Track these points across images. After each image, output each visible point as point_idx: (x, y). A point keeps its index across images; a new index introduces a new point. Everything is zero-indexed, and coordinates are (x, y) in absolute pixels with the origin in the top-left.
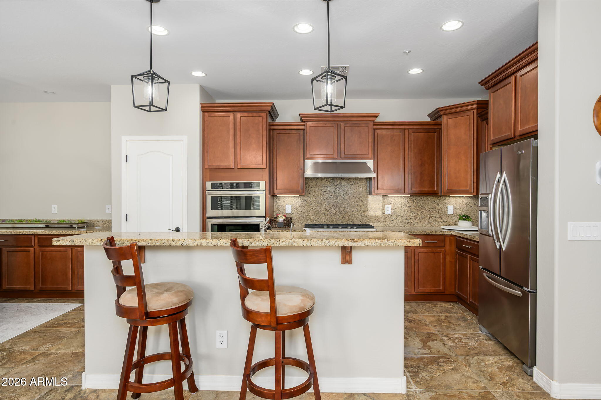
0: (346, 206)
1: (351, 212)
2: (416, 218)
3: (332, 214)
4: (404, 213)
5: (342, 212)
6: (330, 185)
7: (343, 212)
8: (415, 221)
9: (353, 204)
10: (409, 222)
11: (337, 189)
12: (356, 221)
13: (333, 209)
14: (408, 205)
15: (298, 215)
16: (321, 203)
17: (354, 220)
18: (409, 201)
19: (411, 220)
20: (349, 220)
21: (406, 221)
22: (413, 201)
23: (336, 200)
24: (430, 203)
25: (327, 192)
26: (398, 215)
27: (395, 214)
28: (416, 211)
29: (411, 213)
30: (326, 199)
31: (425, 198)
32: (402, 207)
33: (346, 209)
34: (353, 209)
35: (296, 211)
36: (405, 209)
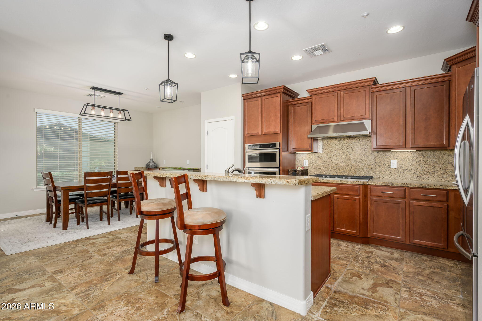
0: (353, 160)
1: (357, 166)
2: (427, 172)
3: (340, 167)
4: (412, 167)
5: (348, 165)
6: (338, 144)
7: (350, 166)
8: (425, 175)
9: (359, 159)
10: (418, 176)
11: (344, 147)
12: (361, 173)
13: (341, 163)
14: (416, 160)
15: (313, 167)
16: (330, 158)
17: (359, 173)
18: (418, 156)
19: (421, 174)
20: (355, 172)
21: (414, 175)
22: (423, 155)
23: (344, 156)
24: (444, 158)
25: (335, 150)
26: (405, 169)
27: (402, 168)
28: (426, 166)
29: (420, 168)
30: (335, 155)
31: (438, 152)
32: (410, 161)
33: (352, 164)
34: (358, 163)
35: (311, 164)
36: (413, 163)
